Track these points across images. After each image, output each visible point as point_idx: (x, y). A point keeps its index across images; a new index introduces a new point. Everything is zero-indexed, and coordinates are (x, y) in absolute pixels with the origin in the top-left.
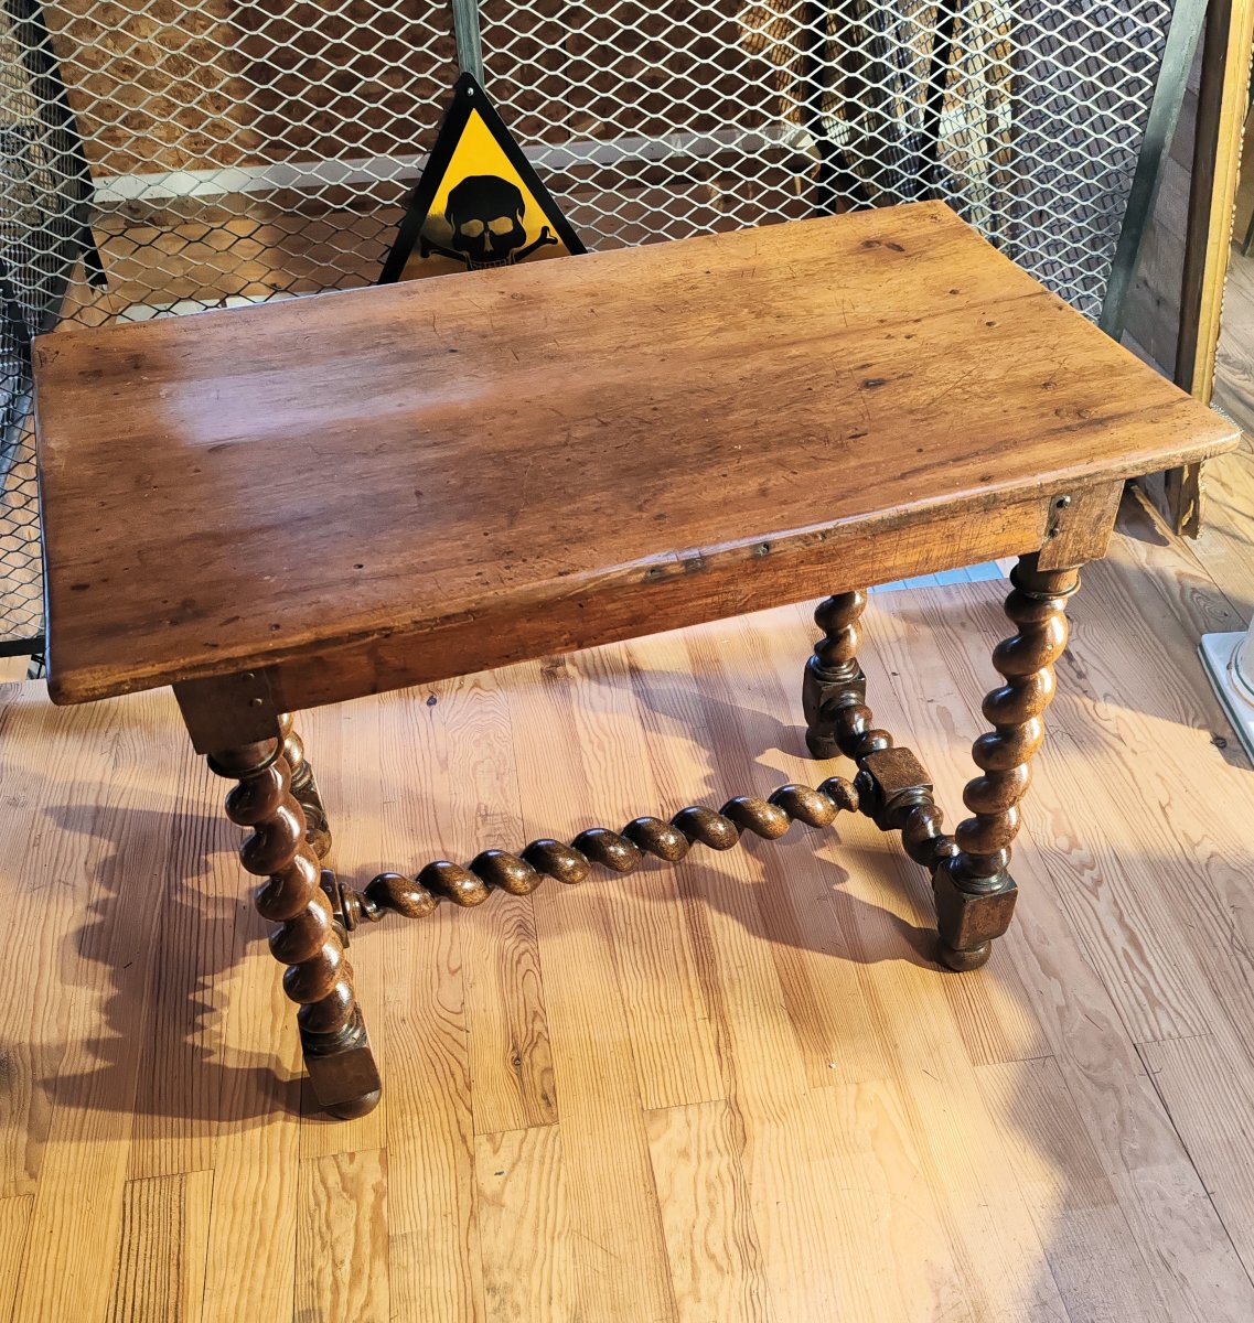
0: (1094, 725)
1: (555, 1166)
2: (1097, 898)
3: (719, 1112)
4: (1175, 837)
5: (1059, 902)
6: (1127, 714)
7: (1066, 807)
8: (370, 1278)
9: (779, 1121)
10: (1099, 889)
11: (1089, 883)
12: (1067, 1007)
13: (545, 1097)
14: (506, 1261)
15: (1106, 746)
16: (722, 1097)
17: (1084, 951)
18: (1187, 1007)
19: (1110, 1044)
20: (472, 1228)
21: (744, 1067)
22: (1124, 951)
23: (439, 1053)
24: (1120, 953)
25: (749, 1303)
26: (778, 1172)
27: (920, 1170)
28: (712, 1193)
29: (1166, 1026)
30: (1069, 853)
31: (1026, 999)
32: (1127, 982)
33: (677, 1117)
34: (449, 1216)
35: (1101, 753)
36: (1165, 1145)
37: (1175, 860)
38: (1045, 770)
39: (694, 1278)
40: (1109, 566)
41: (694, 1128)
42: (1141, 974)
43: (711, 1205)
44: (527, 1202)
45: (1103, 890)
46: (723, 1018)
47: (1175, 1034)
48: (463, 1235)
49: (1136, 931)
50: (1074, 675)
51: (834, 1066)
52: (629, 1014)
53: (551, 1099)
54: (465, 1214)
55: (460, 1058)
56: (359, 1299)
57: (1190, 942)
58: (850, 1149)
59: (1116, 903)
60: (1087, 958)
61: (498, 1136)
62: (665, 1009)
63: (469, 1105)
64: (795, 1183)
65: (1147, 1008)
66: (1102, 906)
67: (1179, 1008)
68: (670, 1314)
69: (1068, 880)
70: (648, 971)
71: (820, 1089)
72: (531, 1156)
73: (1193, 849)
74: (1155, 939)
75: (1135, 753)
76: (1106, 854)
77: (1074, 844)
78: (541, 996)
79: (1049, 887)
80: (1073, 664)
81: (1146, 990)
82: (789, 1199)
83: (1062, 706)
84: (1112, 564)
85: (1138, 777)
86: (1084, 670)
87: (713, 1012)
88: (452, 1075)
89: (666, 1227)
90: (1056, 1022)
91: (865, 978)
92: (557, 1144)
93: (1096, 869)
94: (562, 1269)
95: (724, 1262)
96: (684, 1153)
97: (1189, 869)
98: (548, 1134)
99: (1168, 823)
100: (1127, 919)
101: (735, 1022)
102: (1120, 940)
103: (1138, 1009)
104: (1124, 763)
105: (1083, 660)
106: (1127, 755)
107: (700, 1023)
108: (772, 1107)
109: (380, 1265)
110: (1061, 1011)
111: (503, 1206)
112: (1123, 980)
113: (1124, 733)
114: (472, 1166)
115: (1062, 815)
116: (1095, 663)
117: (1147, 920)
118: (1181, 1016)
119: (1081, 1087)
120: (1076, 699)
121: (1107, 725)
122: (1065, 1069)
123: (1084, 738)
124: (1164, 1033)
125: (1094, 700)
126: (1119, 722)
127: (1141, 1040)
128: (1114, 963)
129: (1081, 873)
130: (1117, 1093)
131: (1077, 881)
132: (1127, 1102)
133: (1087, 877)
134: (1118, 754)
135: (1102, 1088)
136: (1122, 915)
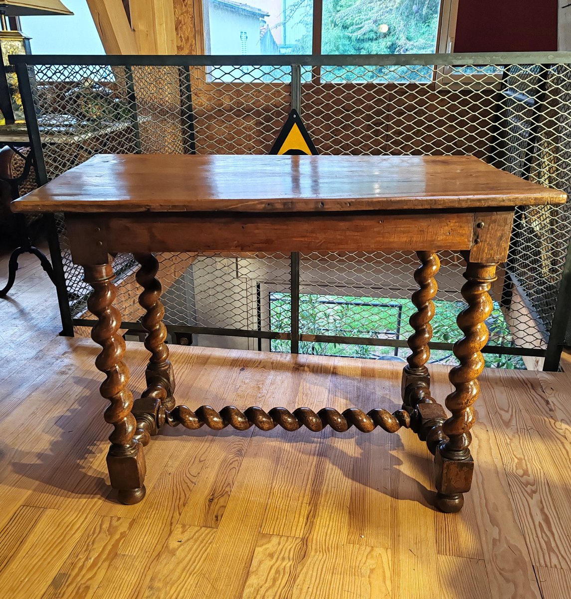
0: (552, 430)
1: (207, 544)
2: (532, 499)
3: (297, 542)
5: (510, 496)
7: (526, 458)
8: (99, 568)
9: (325, 554)
10: (534, 495)
11: (529, 491)
12: (499, 540)
13: (217, 517)
14: (163, 578)
15: (556, 439)
16: (301, 537)
17: (516, 518)
19: (519, 562)
20: (156, 560)
21: (317, 527)
22: (540, 523)
23: (178, 490)
24: (537, 524)
26: (314, 574)
27: (391, 593)
28: (277, 575)
29: (555, 561)
30: (522, 476)
31: (477, 531)
32: (537, 537)
33: (275, 540)
34: (148, 553)
35: (552, 441)
38: (520, 442)
41: (281, 547)
42: (546, 535)
43: (275, 580)
44: (186, 556)
45: (536, 497)
46: (316, 505)
47: (559, 567)
48: (150, 562)
49: (549, 516)
50: (548, 410)
51: (363, 537)
52: (271, 494)
53: (219, 518)
54: (155, 554)
55: (186, 493)
56: (89, 575)
58: (356, 574)
59: (541, 502)
60: (518, 521)
61: (187, 527)
62: (289, 496)
63: (180, 512)
64: (321, 582)
65: (546, 552)
66: (533, 502)
67: (565, 555)
69: (518, 488)
70: (289, 479)
71: (352, 545)
72: (198, 538)
74: (560, 522)
76: (543, 481)
77: (526, 473)
78: (235, 478)
79: (506, 489)
80: (549, 406)
81: (548, 544)
82: (315, 588)
83: (537, 420)
86: (553, 409)
87: (312, 502)
88: (180, 498)
89: (247, 584)
90: (491, 546)
91: (394, 506)
92: (213, 536)
93: (535, 486)
94: (188, 588)
96: (271, 556)
98: (210, 531)
100: (546, 510)
101: (321, 508)
102: (539, 518)
104: (565, 448)
105: (554, 404)
106: (567, 446)
107: (304, 505)
108: (324, 546)
109: (106, 564)
110: (494, 540)
111: (174, 555)
112: (535, 535)
113: (568, 434)
114: (169, 535)
115: (524, 461)
116: (560, 407)
117: (557, 513)
118: (565, 559)
119: (496, 578)
120: (546, 419)
121: (560, 431)
122: (489, 567)
123: (545, 434)
124: (553, 565)
125: (556, 421)
126: (567, 431)
127: (538, 565)
128: (532, 527)
129: (526, 487)
130: (516, 585)
131: (522, 489)
132: (521, 591)
133: (529, 488)
134: (562, 443)
135: (507, 581)
136: (543, 507)
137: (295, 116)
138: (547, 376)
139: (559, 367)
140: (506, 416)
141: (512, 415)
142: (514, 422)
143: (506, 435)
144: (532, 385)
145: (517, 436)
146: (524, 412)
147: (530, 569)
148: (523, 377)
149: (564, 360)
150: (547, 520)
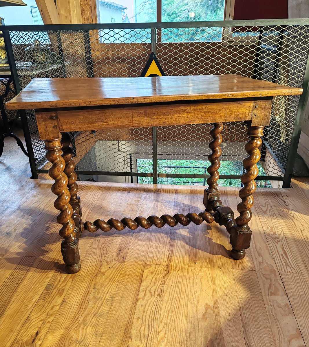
0: (288, 214)
1: (120, 270)
2: (278, 244)
3: (164, 267)
4: (303, 236)
5: (267, 244)
6: (297, 213)
7: (275, 227)
8: (68, 281)
9: (178, 271)
10: (279, 243)
11: (276, 241)
12: (263, 262)
13: (123, 258)
14: (100, 284)
15: (289, 218)
16: (166, 264)
17: (270, 253)
18: (296, 267)
19: (272, 271)
20: (95, 277)
21: (173, 260)
22: (282, 255)
23: (103, 247)
25: (156, 303)
26: (174, 280)
27: (211, 286)
28: (156, 281)
29: (289, 270)
30: (273, 235)
31: (252, 260)
32: (281, 260)
33: (153, 266)
34: (91, 274)
35: (287, 219)
36: (281, 292)
37: (302, 240)
38: (271, 220)
39: (144, 296)
40: (300, 189)
41: (156, 269)
42: (285, 259)
43: (155, 283)
44: (110, 275)
45: (280, 243)
46: (172, 251)
47: (291, 272)
48: (93, 278)
49: (287, 252)
50: (285, 205)
51: (196, 263)
52: (150, 247)
53: (125, 258)
54: (95, 275)
55: (107, 248)
56: (64, 284)
57: (301, 255)
58: (194, 279)
59: (282, 245)
60: (271, 254)
61: (109, 262)
62: (159, 247)
63: (105, 256)
64: (177, 283)
65: (285, 266)
66: (279, 246)
67: (294, 267)
68: (135, 301)
69: (271, 240)
70: (158, 240)
71: (191, 267)
72: (115, 267)
73: (307, 239)
74: (292, 254)
75: (297, 220)
76: (283, 236)
77: (275, 233)
78: (130, 241)
79: (265, 240)
80: (285, 203)
81: (286, 263)
82: (175, 285)
83: (280, 210)
84: (301, 188)
85: (296, 224)
86: (288, 205)
87: (170, 250)
88: (104, 251)
89: (142, 285)
90: (259, 265)
92: (123, 266)
93: (279, 239)
94: (113, 288)
95: (153, 294)
96: (152, 273)
97: (305, 243)
98: (121, 264)
99: (302, 233)
100: (285, 249)
101: (175, 252)
102: (281, 252)
103: (282, 266)
104: (293, 222)
105: (288, 203)
106: (295, 221)
107: (166, 251)
108: (177, 268)
109: (71, 280)
110: (260, 263)
111: (104, 274)
113: (295, 216)
114: (100, 267)
115: (273, 228)
116: (291, 204)
117: (290, 250)
118: (294, 269)
119: (261, 278)
120: (284, 209)
121: (291, 215)
122: (258, 274)
123: (283, 216)
124: (288, 271)
125: (289, 210)
126: (295, 215)
127: (281, 271)
128: (278, 256)
129: (275, 239)
130: (271, 280)
131: (273, 240)
132: (273, 282)
133: (276, 240)
134: (292, 220)
135: (267, 279)
136: (283, 248)
137: (153, 56)
138: (284, 190)
139: (290, 186)
140: (264, 209)
141: (267, 208)
142: (268, 211)
143: (264, 217)
144: (277, 195)
145: (270, 217)
146: (273, 207)
147: (278, 274)
148: (272, 191)
149: (293, 183)
150: (285, 253)
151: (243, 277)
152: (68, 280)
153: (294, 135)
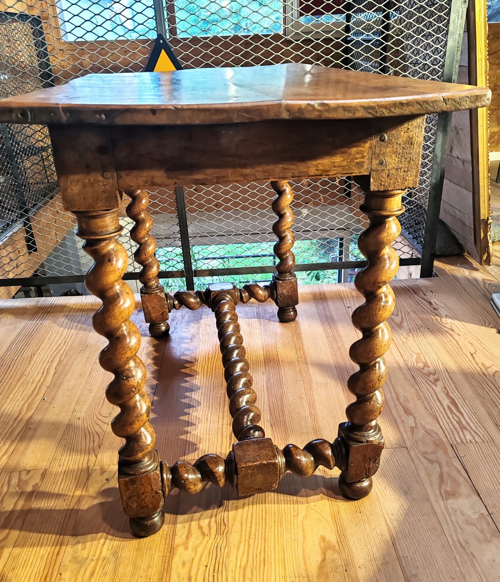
0: (439, 325)
2: (436, 386)
4: (477, 365)
5: (416, 386)
6: (456, 322)
7: (423, 352)
10: (437, 383)
11: (433, 380)
12: (416, 428)
15: (445, 333)
17: (427, 405)
18: (481, 430)
19: (438, 444)
22: (449, 407)
23: (91, 432)
24: (446, 407)
25: (215, 552)
27: (326, 494)
29: (469, 437)
30: (423, 369)
31: (394, 423)
32: (449, 418)
35: (442, 335)
36: (465, 489)
37: (477, 373)
38: (414, 339)
39: (188, 537)
40: (451, 276)
42: (457, 416)
45: (439, 383)
47: (473, 441)
49: (455, 399)
50: (432, 309)
54: (75, 500)
55: (100, 434)
57: (483, 404)
59: (445, 388)
60: (428, 408)
61: (107, 467)
63: (97, 453)
65: (459, 430)
66: (438, 389)
67: (476, 430)
68: (168, 554)
69: (421, 378)
70: (205, 404)
73: (486, 369)
74: (465, 402)
75: (459, 335)
76: (442, 369)
77: (426, 365)
79: (412, 381)
80: (432, 306)
81: (459, 423)
82: (250, 503)
83: (425, 319)
84: (453, 276)
85: (459, 343)
86: (437, 308)
88: (94, 440)
90: (410, 434)
91: (313, 412)
93: (437, 375)
95: (206, 530)
97: (483, 376)
99: (474, 359)
100: (451, 394)
102: (446, 402)
103: (454, 430)
104: (454, 339)
105: (437, 304)
106: (456, 337)
107: (225, 426)
110: (412, 428)
112: (446, 418)
113: (454, 328)
114: (87, 479)
115: (422, 355)
116: (442, 305)
117: (461, 394)
118: (477, 433)
119: (421, 461)
120: (432, 317)
121: (446, 325)
122: (412, 453)
123: (435, 330)
124: (468, 441)
125: (441, 317)
126: (452, 325)
127: (455, 443)
128: (443, 411)
129: (429, 376)
130: (440, 464)
131: (426, 379)
132: (445, 469)
133: (431, 378)
134: (451, 335)
135: (431, 462)
136: (448, 392)
138: (425, 282)
139: (433, 273)
140: (397, 320)
141: (402, 318)
142: (405, 324)
143: (401, 336)
144: (413, 291)
145: (411, 335)
146: (412, 314)
147: (449, 447)
148: (404, 285)
149: (436, 267)
150: (454, 403)
151: (386, 464)
152: (12, 523)
153: (434, 181)
